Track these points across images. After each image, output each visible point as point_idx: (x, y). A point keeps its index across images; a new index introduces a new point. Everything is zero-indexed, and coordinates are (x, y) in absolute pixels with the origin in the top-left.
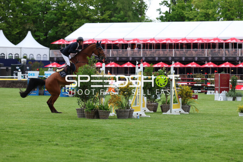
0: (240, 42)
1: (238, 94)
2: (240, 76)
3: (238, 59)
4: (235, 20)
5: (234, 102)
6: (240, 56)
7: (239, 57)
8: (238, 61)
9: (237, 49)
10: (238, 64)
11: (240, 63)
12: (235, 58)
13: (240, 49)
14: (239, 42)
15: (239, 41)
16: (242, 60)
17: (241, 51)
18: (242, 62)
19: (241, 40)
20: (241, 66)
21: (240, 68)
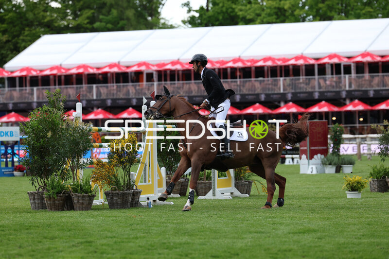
0: (347, 62)
1: (346, 159)
2: (349, 128)
3: (344, 94)
4: (335, 20)
5: (338, 175)
6: (347, 88)
7: (347, 91)
8: (345, 99)
9: (342, 75)
10: (345, 104)
11: (348, 102)
12: (339, 93)
13: (347, 76)
14: (345, 62)
15: (346, 60)
16: (351, 96)
17: (350, 79)
18: (352, 100)
19: (349, 58)
20: (350, 108)
21: (350, 112)
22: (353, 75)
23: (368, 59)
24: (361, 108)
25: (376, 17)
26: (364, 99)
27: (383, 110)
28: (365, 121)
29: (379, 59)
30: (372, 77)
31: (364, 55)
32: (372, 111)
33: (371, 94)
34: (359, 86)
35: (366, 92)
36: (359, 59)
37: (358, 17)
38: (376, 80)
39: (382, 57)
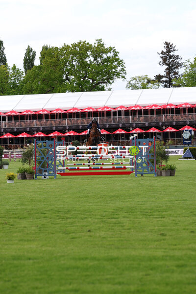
2: (5, 146)
3: (2, 130)
6: (4, 127)
7: (4, 129)
8: (3, 133)
9: (2, 121)
10: (3, 135)
14: (3, 115)
16: (6, 131)
17: (5, 123)
18: (6, 133)
19: (5, 113)
20: (5, 137)
21: (5, 138)
22: (7, 121)
23: (14, 114)
24: (10, 136)
25: (17, 95)
26: (12, 133)
27: (21, 137)
28: (12, 143)
29: (19, 114)
30: (16, 122)
31: (11, 112)
32: (15, 138)
33: (15, 130)
34: (9, 126)
35: (13, 129)
36: (9, 114)
37: (9, 94)
38: (17, 123)
39: (20, 113)
